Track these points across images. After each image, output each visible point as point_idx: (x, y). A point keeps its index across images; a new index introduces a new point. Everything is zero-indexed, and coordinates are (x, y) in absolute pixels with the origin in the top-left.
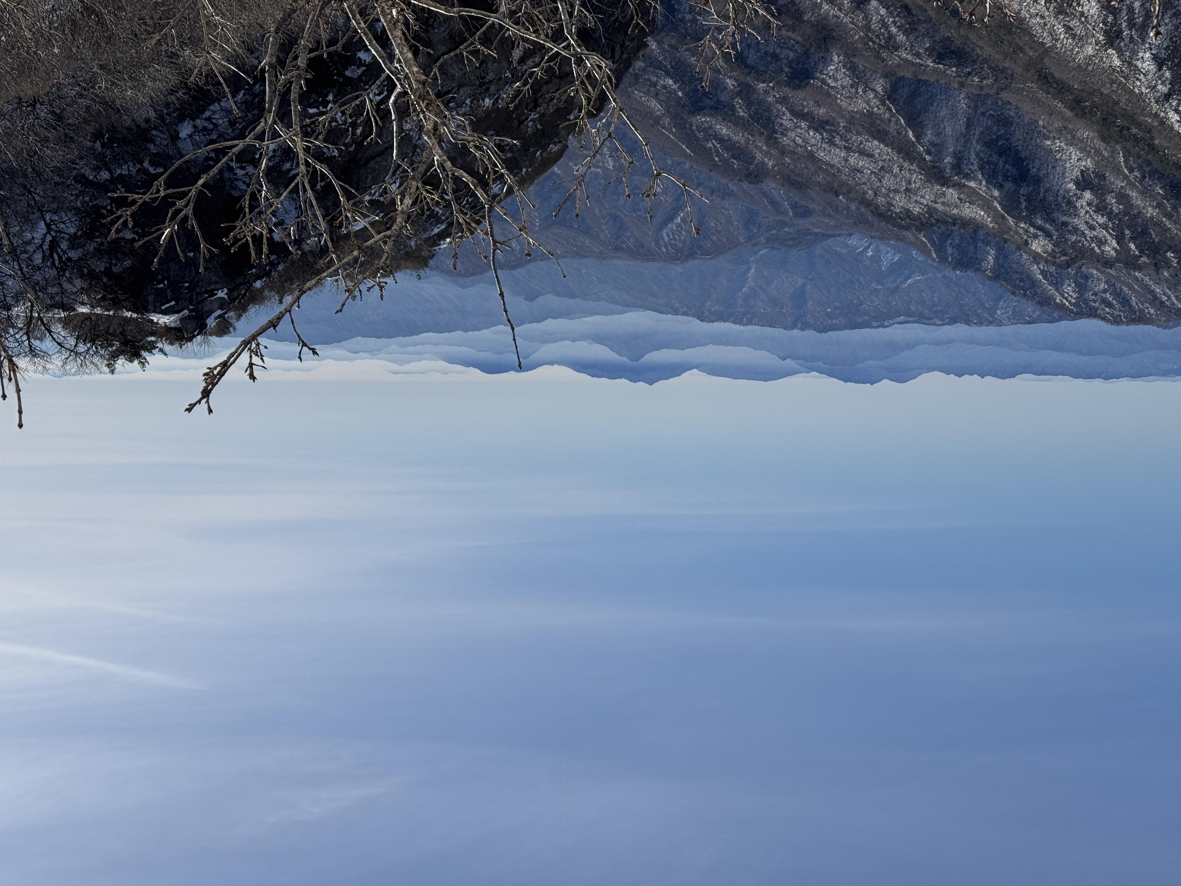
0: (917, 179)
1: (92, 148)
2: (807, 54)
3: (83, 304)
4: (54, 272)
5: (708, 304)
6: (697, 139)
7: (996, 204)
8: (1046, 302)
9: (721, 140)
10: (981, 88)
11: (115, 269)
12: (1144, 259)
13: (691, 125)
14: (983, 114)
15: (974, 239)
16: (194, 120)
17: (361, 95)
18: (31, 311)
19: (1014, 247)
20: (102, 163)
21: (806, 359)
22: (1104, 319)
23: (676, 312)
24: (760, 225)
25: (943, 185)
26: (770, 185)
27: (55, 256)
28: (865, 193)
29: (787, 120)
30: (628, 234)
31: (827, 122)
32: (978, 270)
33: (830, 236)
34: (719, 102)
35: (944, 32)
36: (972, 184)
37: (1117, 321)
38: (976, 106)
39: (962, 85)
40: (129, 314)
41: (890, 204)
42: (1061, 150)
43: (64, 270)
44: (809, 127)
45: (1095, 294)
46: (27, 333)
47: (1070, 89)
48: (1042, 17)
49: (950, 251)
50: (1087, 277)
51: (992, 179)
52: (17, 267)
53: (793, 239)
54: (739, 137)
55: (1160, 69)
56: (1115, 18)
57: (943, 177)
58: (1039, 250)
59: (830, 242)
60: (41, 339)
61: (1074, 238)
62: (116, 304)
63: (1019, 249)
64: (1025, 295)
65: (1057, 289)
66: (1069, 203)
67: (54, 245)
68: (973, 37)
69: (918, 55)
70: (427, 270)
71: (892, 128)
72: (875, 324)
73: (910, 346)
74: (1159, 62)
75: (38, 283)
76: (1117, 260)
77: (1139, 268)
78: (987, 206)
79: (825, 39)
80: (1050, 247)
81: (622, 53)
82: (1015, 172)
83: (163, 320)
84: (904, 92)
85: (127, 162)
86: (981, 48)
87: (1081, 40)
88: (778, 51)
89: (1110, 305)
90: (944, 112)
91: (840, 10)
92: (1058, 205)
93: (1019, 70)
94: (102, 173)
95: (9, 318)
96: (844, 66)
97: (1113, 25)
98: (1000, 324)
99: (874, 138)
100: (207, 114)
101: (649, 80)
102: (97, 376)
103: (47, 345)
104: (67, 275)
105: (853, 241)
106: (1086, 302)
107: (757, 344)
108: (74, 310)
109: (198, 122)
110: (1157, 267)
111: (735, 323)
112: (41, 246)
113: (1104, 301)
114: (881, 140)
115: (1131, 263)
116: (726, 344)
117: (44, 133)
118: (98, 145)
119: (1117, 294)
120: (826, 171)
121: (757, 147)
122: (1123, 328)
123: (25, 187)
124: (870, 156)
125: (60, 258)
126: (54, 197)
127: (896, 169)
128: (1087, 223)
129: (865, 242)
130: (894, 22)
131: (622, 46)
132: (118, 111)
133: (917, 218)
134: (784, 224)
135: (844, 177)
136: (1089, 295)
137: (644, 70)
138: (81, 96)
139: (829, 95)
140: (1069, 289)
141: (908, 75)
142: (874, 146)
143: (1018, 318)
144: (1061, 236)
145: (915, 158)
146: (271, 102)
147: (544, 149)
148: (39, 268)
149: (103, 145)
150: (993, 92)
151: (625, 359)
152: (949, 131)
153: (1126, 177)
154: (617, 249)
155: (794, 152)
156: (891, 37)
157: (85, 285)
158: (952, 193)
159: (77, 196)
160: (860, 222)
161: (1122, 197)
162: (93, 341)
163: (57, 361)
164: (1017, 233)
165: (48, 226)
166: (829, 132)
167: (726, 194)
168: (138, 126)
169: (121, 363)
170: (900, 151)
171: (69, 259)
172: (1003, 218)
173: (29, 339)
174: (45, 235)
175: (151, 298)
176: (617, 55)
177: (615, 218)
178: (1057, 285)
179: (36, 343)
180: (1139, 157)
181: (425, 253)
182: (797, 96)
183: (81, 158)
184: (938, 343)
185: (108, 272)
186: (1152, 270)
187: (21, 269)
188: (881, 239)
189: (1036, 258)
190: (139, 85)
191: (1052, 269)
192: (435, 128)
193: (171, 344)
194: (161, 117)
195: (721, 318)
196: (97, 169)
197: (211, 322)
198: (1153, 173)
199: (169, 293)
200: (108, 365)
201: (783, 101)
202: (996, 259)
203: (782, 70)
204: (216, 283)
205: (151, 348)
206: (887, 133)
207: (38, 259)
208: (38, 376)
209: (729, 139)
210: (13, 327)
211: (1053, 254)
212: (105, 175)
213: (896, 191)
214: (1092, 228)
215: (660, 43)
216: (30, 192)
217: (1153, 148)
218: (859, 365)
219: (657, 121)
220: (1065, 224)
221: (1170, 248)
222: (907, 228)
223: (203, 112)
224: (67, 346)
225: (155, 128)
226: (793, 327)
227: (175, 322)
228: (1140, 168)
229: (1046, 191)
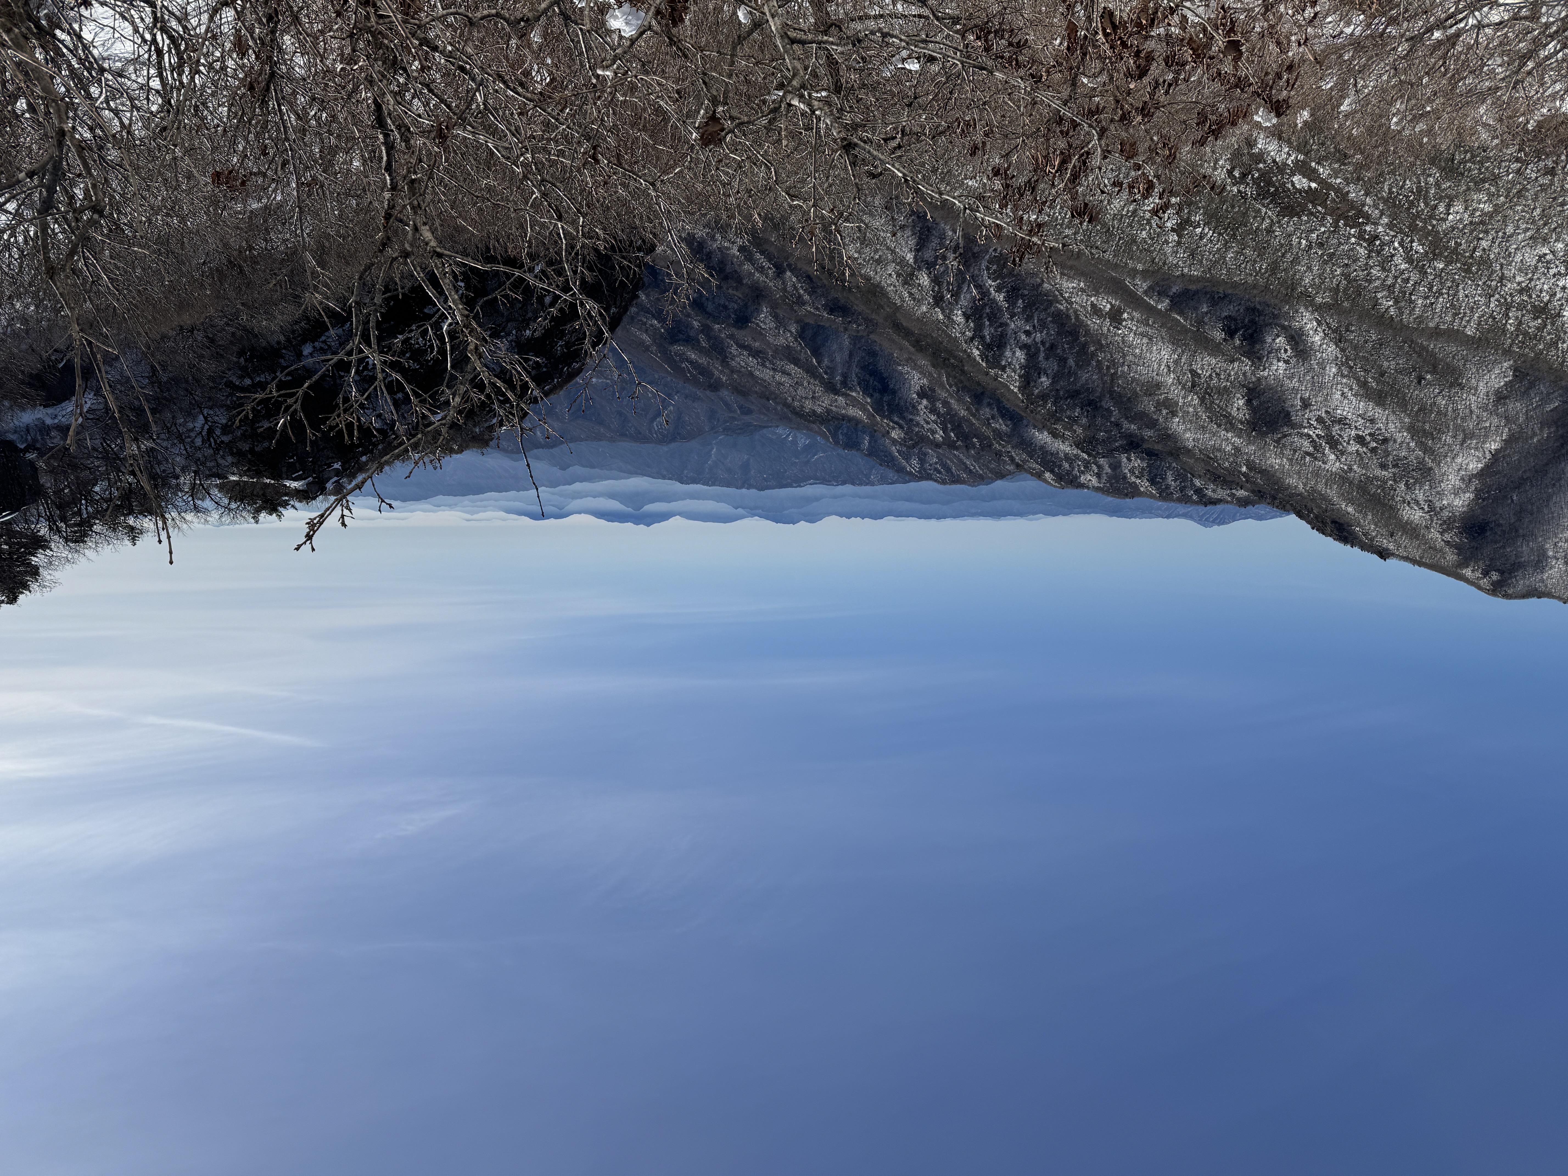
0: (819, 390)
1: (238, 362)
2: (746, 306)
3: (233, 474)
4: (211, 451)
5: (685, 472)
6: (675, 361)
7: (869, 407)
8: (900, 470)
9: (691, 362)
10: (858, 332)
11: (257, 449)
12: (959, 443)
13: (671, 352)
14: (859, 348)
15: (856, 430)
16: (313, 343)
17: (424, 325)
18: (194, 480)
19: (880, 435)
20: (245, 372)
21: (751, 509)
22: (936, 481)
23: (664, 478)
24: (718, 420)
25: (835, 394)
26: (725, 393)
27: (212, 440)
28: (786, 399)
29: (734, 350)
30: (630, 425)
31: (760, 352)
32: (858, 450)
33: (765, 427)
34: (689, 336)
35: (833, 294)
36: (854, 394)
37: (944, 482)
38: (855, 343)
39: (846, 329)
40: (268, 481)
41: (802, 407)
42: (908, 373)
43: (218, 450)
44: (749, 355)
45: (931, 465)
46: (192, 496)
47: (913, 334)
48: (895, 286)
49: (841, 437)
50: (925, 454)
51: (866, 391)
52: (183, 448)
53: (740, 429)
54: (703, 361)
55: (967, 322)
56: (940, 288)
57: (835, 389)
58: (896, 437)
59: (765, 431)
60: (203, 500)
61: (917, 429)
62: (259, 474)
63: (883, 436)
64: (888, 466)
65: (907, 462)
66: (914, 407)
67: (210, 431)
68: (852, 298)
69: (817, 309)
70: (489, 449)
71: (802, 356)
72: (794, 485)
73: (817, 499)
74: (967, 317)
75: (199, 459)
76: (943, 443)
77: (957, 448)
78: (863, 409)
79: (757, 297)
80: (902, 435)
81: (621, 302)
82: (880, 387)
83: (294, 485)
84: (809, 333)
85: (264, 373)
86: (857, 305)
87: (919, 302)
88: (727, 303)
89: (940, 472)
90: (835, 347)
91: (767, 277)
92: (907, 408)
93: (881, 321)
94: (245, 380)
95: (178, 485)
96: (771, 315)
97: (939, 292)
98: (873, 485)
99: (791, 363)
100: (323, 338)
101: (641, 320)
102: (246, 525)
103: (208, 503)
104: (221, 453)
105: (779, 431)
106: (925, 470)
107: (718, 499)
108: (227, 478)
109: (317, 344)
110: (967, 447)
111: (703, 484)
112: (201, 433)
113: (936, 469)
114: (796, 365)
115: (952, 446)
116: (698, 499)
117: (200, 351)
118: (242, 360)
119: (944, 465)
120: (760, 384)
121: (715, 368)
122: (948, 486)
123: (187, 390)
124: (789, 374)
125: (215, 441)
126: (209, 398)
127: (805, 384)
128: (925, 420)
129: (787, 431)
130: (802, 287)
131: (622, 296)
132: (256, 335)
133: (820, 416)
134: (734, 419)
135: (772, 388)
136: (927, 466)
137: (637, 313)
138: (228, 325)
139: (762, 334)
140: (915, 462)
141: (812, 322)
142: (791, 368)
143: (883, 481)
144: (909, 428)
145: (818, 377)
146: (357, 329)
147: (570, 367)
148: (200, 449)
149: (246, 360)
150: (865, 334)
151: (630, 509)
152: (838, 359)
153: (947, 391)
154: (623, 435)
155: (740, 372)
156: (800, 296)
157: (235, 461)
158: (841, 400)
159: (227, 396)
160: (783, 418)
161: (946, 403)
162: (242, 501)
163: (215, 515)
164: (882, 426)
165: (206, 418)
166: (762, 358)
167: (695, 399)
168: (272, 347)
169: (263, 515)
170: (807, 371)
171: (222, 442)
172: (874, 416)
173: (193, 500)
174: (204, 425)
175: (284, 470)
176: (618, 303)
177: (620, 414)
178: (907, 459)
179: (199, 502)
180: (955, 378)
181: (486, 437)
182: (740, 334)
183: (229, 370)
184: (835, 497)
185: (252, 451)
186: (964, 450)
187: (186, 449)
188: (797, 429)
189: (894, 442)
190: (271, 317)
191: (904, 449)
192: (476, 348)
193: (300, 501)
194: (288, 340)
195: (694, 481)
196: (241, 377)
197: (330, 486)
198: (964, 388)
199: (297, 465)
200: (253, 518)
201: (732, 336)
202: (870, 443)
203: (730, 316)
204: (333, 458)
205: (285, 505)
206: (799, 360)
207: (198, 442)
208: (201, 526)
209: (697, 362)
210: (182, 491)
211: (904, 440)
212: (248, 382)
213: (806, 398)
214: (928, 423)
215: (647, 296)
216: (191, 394)
217: (963, 372)
218: (785, 512)
219: (647, 349)
220: (911, 420)
221: (975, 436)
222: (814, 422)
223: (320, 337)
224: (223, 504)
225: (285, 348)
226: (741, 488)
227: (303, 485)
228: (956, 385)
229: (900, 399)
